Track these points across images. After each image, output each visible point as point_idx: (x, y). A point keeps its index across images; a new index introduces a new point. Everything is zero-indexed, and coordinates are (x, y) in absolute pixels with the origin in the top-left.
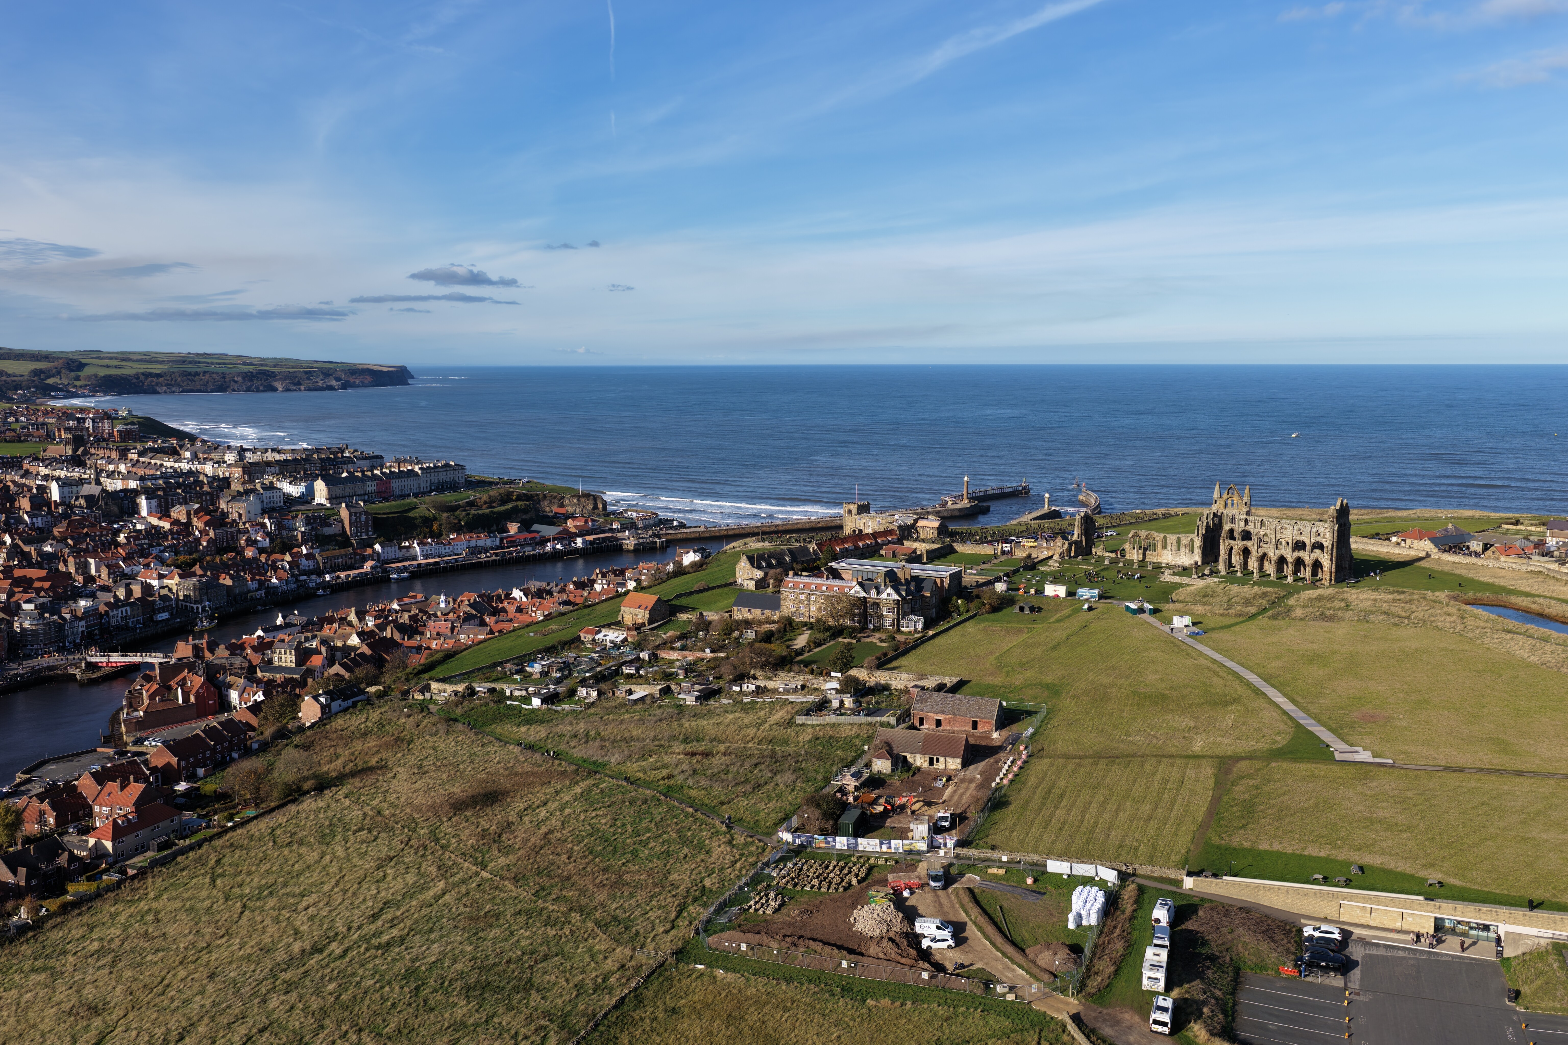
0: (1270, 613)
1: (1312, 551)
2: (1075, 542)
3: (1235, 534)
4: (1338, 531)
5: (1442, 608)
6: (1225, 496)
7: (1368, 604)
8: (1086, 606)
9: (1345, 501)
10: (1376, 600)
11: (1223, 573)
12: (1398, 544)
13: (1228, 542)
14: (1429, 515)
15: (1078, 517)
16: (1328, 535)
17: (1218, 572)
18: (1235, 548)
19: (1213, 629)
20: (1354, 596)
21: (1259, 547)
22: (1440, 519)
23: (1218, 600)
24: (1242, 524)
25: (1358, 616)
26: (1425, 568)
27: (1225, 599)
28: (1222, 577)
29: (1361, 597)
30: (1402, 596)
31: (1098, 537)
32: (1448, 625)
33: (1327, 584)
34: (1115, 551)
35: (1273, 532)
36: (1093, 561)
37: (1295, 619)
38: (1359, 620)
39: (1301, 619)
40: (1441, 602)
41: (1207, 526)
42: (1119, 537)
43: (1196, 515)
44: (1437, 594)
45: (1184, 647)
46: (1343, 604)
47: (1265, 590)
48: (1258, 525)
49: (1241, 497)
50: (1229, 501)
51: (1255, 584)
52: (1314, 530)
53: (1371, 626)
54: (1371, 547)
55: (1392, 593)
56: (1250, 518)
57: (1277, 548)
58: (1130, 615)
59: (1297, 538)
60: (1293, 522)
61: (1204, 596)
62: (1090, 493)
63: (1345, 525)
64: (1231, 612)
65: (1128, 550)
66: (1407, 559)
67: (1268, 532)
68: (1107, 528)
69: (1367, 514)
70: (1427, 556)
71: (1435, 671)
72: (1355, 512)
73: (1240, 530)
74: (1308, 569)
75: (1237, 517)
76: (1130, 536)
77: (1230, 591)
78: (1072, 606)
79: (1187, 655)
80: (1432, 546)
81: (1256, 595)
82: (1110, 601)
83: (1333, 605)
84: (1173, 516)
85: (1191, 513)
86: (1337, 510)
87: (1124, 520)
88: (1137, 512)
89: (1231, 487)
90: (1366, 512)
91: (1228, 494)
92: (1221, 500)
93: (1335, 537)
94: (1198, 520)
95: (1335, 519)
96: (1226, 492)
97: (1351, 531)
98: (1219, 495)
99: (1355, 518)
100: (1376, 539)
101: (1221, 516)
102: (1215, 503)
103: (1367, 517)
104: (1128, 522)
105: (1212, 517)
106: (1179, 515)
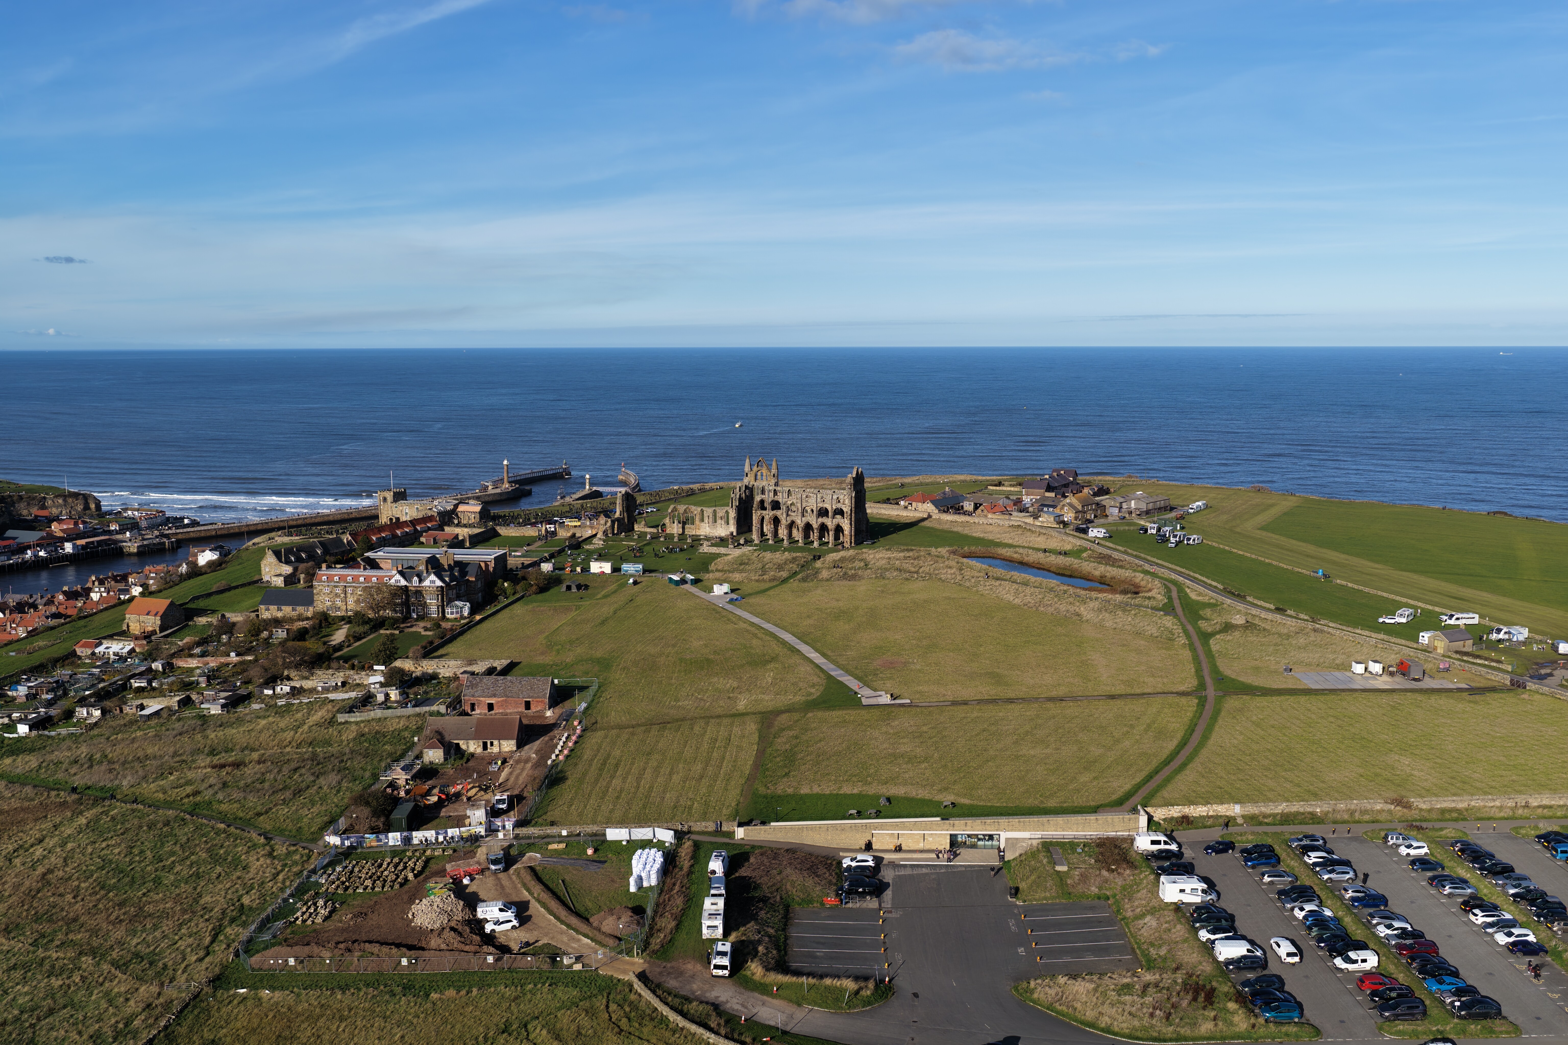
0: (800, 576)
1: (833, 517)
2: (618, 520)
3: (766, 505)
4: (855, 497)
5: (944, 562)
6: (755, 468)
7: (884, 562)
8: (631, 581)
9: (860, 470)
10: (889, 558)
11: (756, 542)
12: (906, 507)
13: (759, 512)
14: (930, 480)
15: (619, 495)
16: (847, 502)
17: (752, 541)
18: (767, 518)
19: (750, 595)
20: (871, 556)
21: (788, 515)
22: (939, 483)
23: (754, 567)
24: (772, 494)
25: (876, 573)
26: (928, 528)
27: (760, 566)
28: (756, 545)
29: (878, 556)
30: (911, 554)
31: (640, 514)
32: (949, 576)
33: (847, 546)
34: (656, 526)
35: (799, 501)
36: (636, 537)
37: (822, 580)
38: (876, 577)
39: (827, 580)
40: (943, 557)
41: (740, 499)
42: (659, 513)
43: (729, 489)
44: (939, 549)
45: (724, 614)
46: (862, 564)
47: (794, 555)
48: (785, 495)
49: (770, 470)
50: (759, 474)
51: (785, 550)
52: (835, 497)
53: (887, 582)
54: (883, 511)
55: (903, 551)
56: (778, 488)
57: (803, 516)
58: (673, 586)
59: (820, 505)
60: (816, 491)
61: (741, 564)
62: (629, 472)
63: (861, 491)
64: (765, 577)
65: (668, 525)
66: (914, 520)
67: (795, 501)
68: (647, 504)
69: (879, 481)
70: (930, 516)
71: (941, 618)
72: (869, 480)
73: (770, 500)
74: (831, 533)
75: (766, 488)
76: (670, 511)
77: (764, 557)
78: (618, 581)
79: (728, 620)
80: (934, 508)
81: (787, 560)
82: (653, 575)
83: (854, 565)
84: (709, 491)
85: (725, 486)
86: (853, 478)
87: (663, 496)
88: (675, 488)
89: (760, 461)
90: (878, 479)
91: (757, 467)
92: (751, 472)
93: (853, 503)
94: (732, 493)
95: (852, 487)
96: (756, 465)
97: (866, 497)
98: (750, 468)
99: (869, 485)
100: (887, 503)
101: (753, 488)
102: (747, 476)
103: (879, 484)
104: (667, 498)
105: (744, 489)
106: (714, 489)
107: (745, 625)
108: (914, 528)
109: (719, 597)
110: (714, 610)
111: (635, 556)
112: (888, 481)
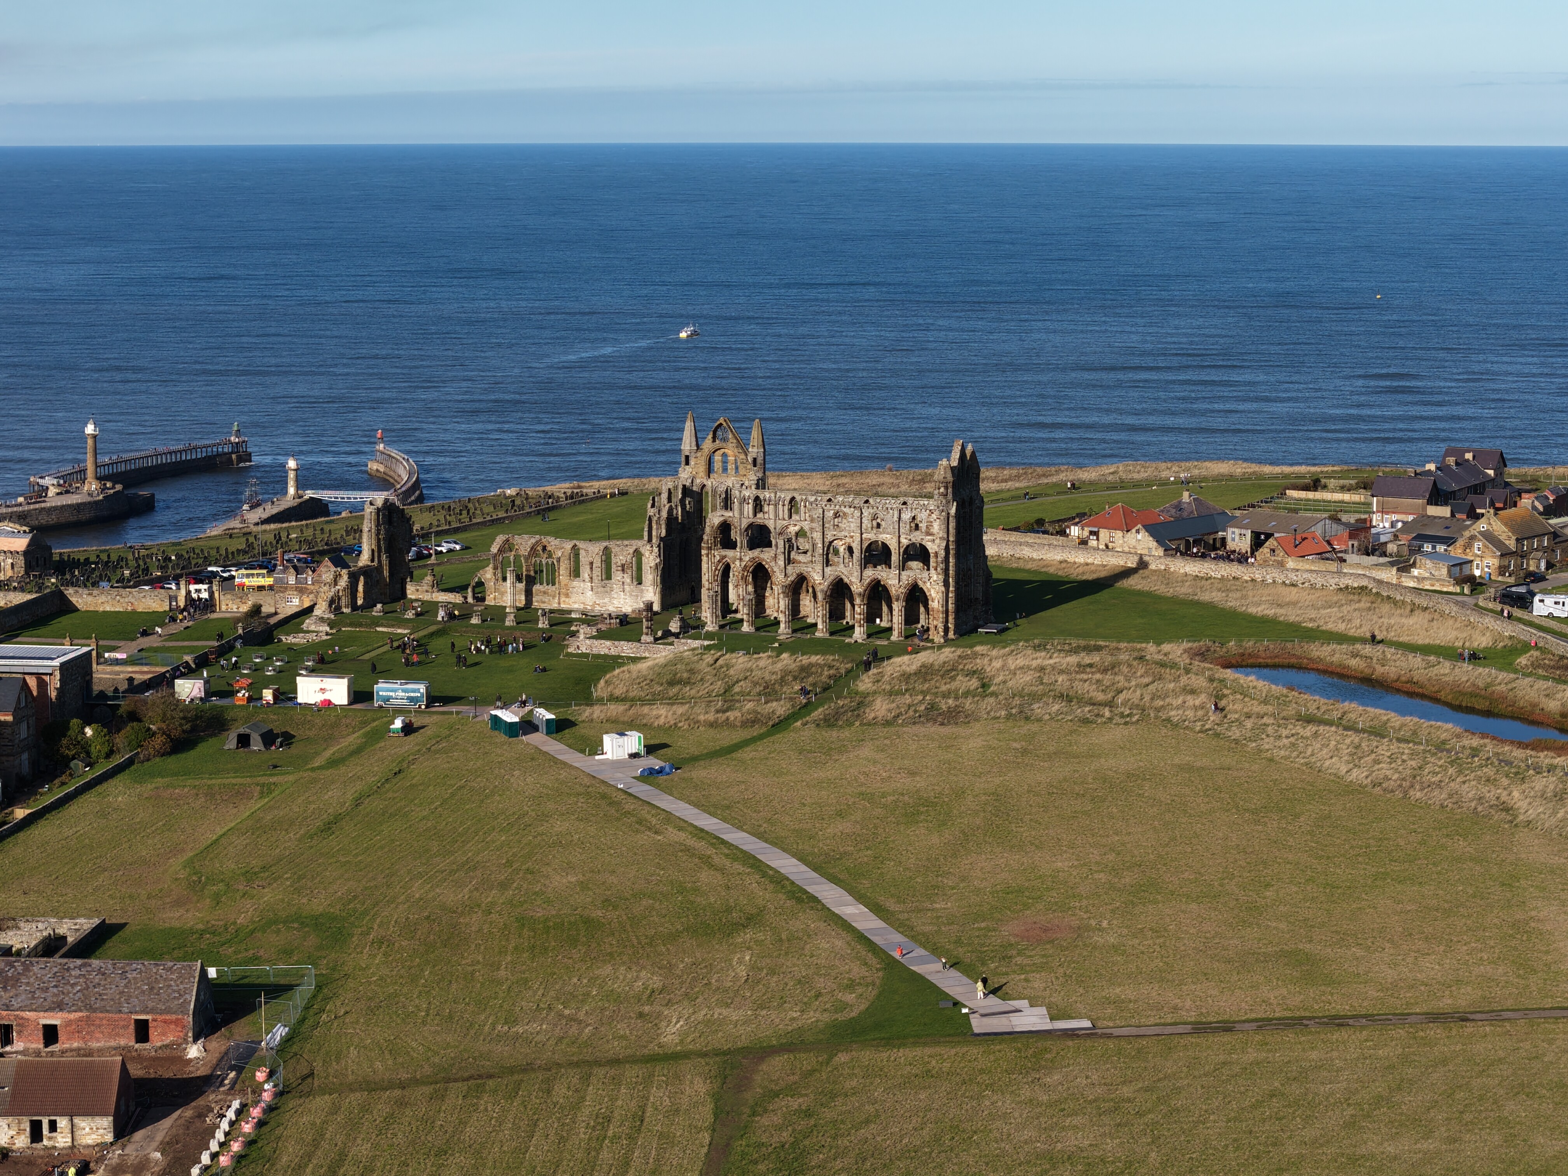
0: (818, 713)
1: (903, 567)
2: (366, 572)
3: (735, 535)
4: (958, 516)
5: (1177, 679)
6: (708, 445)
7: (1028, 678)
8: (398, 724)
9: (969, 448)
10: (1042, 669)
11: (711, 627)
12: (1084, 542)
13: (718, 553)
14: (1144, 475)
15: (369, 510)
16: (937, 527)
17: (699, 625)
18: (736, 568)
19: (695, 759)
20: (997, 664)
21: (789, 561)
22: (1164, 483)
23: (702, 690)
24: (749, 509)
25: (1008, 707)
26: (1140, 593)
27: (719, 686)
28: (709, 636)
29: (1014, 662)
30: (1095, 658)
31: (420, 556)
32: (1190, 714)
33: (937, 637)
34: (460, 589)
35: (817, 526)
36: (410, 614)
37: (873, 723)
38: (1009, 716)
39: (888, 723)
40: (1174, 665)
41: (671, 520)
42: (468, 556)
43: (644, 494)
44: (1166, 647)
45: (630, 806)
46: (974, 683)
47: (805, 660)
48: (783, 511)
49: (745, 448)
50: (717, 457)
51: (783, 647)
52: (907, 516)
53: (1035, 727)
54: (1027, 552)
55: (1075, 651)
56: (766, 494)
57: (827, 563)
58: (501, 737)
59: (870, 536)
60: (859, 501)
61: (671, 683)
62: (394, 453)
63: (971, 501)
64: (731, 715)
65: (490, 585)
66: (1103, 574)
67: (806, 526)
68: (438, 534)
69: (1018, 477)
70: (1142, 564)
71: (1168, 817)
72: (992, 473)
73: (745, 523)
74: (898, 607)
75: (736, 493)
76: (494, 549)
77: (728, 666)
78: (365, 723)
79: (640, 822)
80: (1152, 543)
81: (786, 673)
82: (454, 709)
83: (953, 685)
84: (592, 499)
85: (632, 489)
86: (953, 469)
87: (478, 512)
88: (508, 492)
89: (721, 424)
90: (1014, 472)
91: (714, 441)
92: (699, 454)
93: (952, 530)
94: (649, 505)
95: (950, 490)
96: (710, 436)
97: (985, 517)
98: (694, 443)
99: (991, 485)
100: (1038, 532)
101: (701, 494)
102: (687, 463)
103: (1017, 485)
104: (489, 518)
105: (680, 496)
106: (605, 496)
107: (682, 836)
108: (1104, 595)
109: (616, 765)
110: (604, 796)
111: (408, 663)
112: (1040, 476)
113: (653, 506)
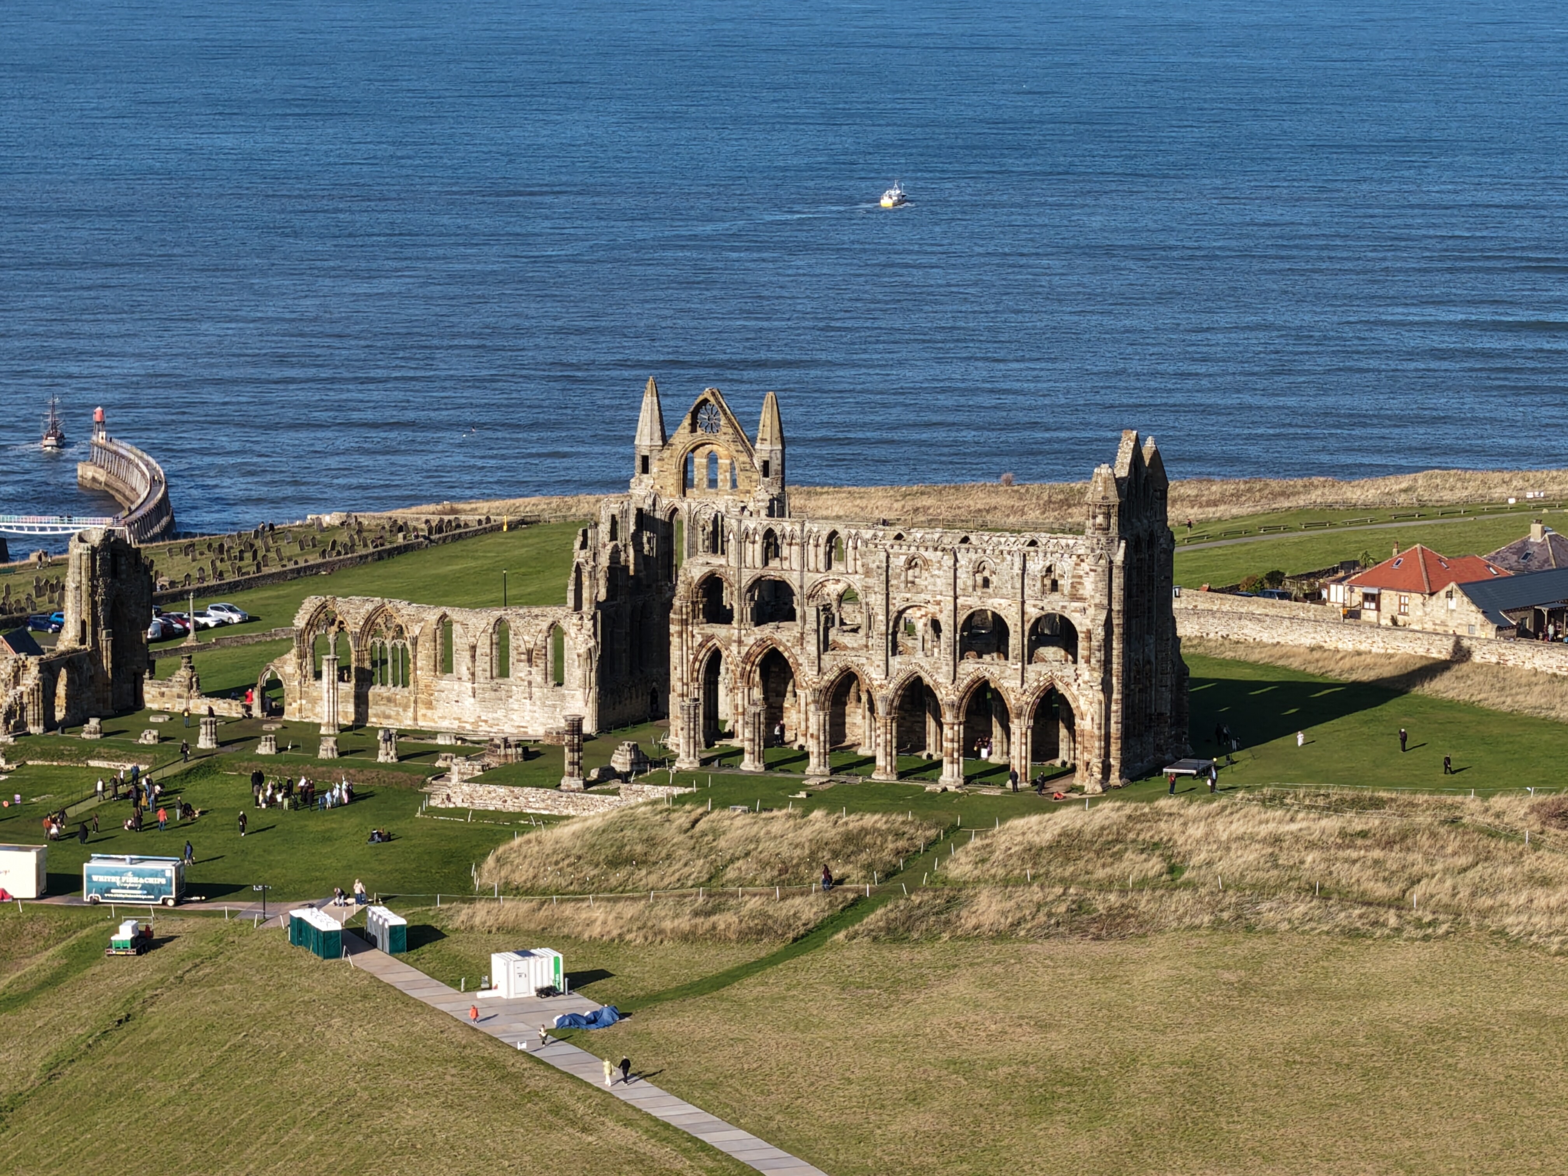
0: (876, 918)
1: (1029, 656)
2: (70, 660)
3: (730, 599)
4: (1127, 566)
5: (1517, 859)
6: (682, 437)
7: (1251, 855)
8: (125, 932)
9: (1149, 446)
10: (1276, 840)
11: (686, 762)
12: (1353, 614)
13: (700, 631)
14: (1460, 494)
15: (76, 551)
16: (1091, 587)
17: (665, 759)
18: (732, 658)
19: (654, 998)
20: (1197, 831)
21: (825, 645)
22: (1498, 508)
23: (670, 874)
24: (755, 551)
25: (1215, 907)
26: (1452, 705)
27: (699, 868)
28: (683, 778)
29: (1224, 829)
30: (1372, 821)
31: (167, 634)
32: (1541, 921)
33: (1091, 785)
35: (876, 583)
36: (149, 738)
37: (975, 936)
38: (1217, 925)
39: (999, 936)
40: (1513, 835)
41: (616, 570)
42: (253, 633)
43: (568, 526)
44: (1499, 802)
45: (537, 1082)
46: (1155, 865)
47: (854, 822)
48: (816, 556)
49: (748, 443)
50: (700, 460)
51: (815, 799)
52: (1036, 566)
53: (1262, 944)
54: (1251, 631)
55: (1336, 808)
56: (785, 526)
57: (894, 648)
58: (310, 958)
59: (972, 602)
60: (951, 539)
61: (614, 863)
62: (124, 448)
63: (1152, 540)
64: (721, 920)
65: (292, 685)
66: (1387, 672)
67: (857, 582)
68: (201, 593)
69: (1237, 496)
70: (1461, 654)
71: (1500, 1105)
72: (1190, 490)
73: (747, 577)
74: (1019, 727)
75: (731, 523)
76: (300, 621)
77: (716, 833)
78: (66, 931)
79: (556, 1111)
80: (1475, 617)
81: (819, 845)
82: (225, 906)
83: (1117, 870)
84: (476, 533)
85: (546, 516)
86: (1119, 482)
87: (272, 555)
88: (328, 519)
89: (705, 401)
90: (1230, 488)
91: (693, 430)
92: (666, 454)
93: (1117, 592)
94: (577, 544)
95: (1114, 520)
96: (687, 422)
97: (1176, 567)
98: (658, 434)
99: (1189, 511)
100: (1271, 595)
101: (670, 524)
102: (645, 469)
103: (1235, 511)
104: (291, 566)
105: (632, 528)
106: (500, 527)
107: (629, 1136)
108: (1391, 708)
109: (516, 1007)
110: (491, 1064)
112: (1275, 496)
113: (584, 546)
